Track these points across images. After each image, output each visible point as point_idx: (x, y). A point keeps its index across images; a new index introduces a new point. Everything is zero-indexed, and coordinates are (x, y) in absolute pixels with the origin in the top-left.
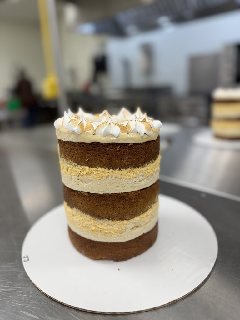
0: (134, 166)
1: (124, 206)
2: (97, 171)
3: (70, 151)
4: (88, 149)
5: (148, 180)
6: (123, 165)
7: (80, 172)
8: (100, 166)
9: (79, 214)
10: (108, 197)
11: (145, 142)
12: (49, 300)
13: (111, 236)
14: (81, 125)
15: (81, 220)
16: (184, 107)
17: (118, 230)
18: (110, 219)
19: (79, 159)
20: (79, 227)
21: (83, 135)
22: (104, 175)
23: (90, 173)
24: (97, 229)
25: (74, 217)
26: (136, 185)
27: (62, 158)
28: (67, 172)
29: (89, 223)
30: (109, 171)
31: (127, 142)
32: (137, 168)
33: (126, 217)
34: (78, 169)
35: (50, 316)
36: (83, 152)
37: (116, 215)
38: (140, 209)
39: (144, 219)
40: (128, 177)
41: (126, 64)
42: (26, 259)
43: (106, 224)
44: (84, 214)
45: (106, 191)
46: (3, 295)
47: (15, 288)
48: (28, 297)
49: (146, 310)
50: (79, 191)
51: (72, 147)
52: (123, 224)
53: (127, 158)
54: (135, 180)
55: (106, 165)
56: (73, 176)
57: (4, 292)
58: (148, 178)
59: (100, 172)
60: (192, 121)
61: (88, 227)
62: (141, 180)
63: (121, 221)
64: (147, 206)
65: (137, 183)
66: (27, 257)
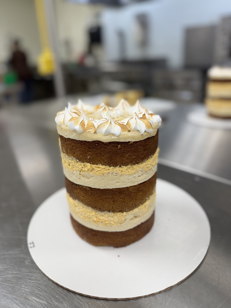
0: (133, 163)
1: (124, 200)
2: (99, 167)
3: (71, 147)
4: (89, 147)
5: (147, 174)
6: (123, 162)
7: (81, 168)
8: (101, 163)
9: (81, 206)
10: (108, 191)
11: (145, 140)
12: (55, 286)
13: (112, 226)
14: (82, 124)
15: (83, 211)
16: (179, 81)
17: (118, 221)
18: (110, 212)
19: (81, 156)
20: (81, 217)
21: (84, 134)
22: (105, 171)
23: (91, 169)
24: (98, 220)
25: (77, 208)
26: (136, 180)
27: (64, 152)
28: (69, 166)
29: (91, 214)
30: (109, 168)
31: (127, 141)
32: (137, 165)
33: (125, 209)
34: (79, 165)
35: (57, 302)
36: (84, 150)
37: (116, 208)
38: (139, 201)
39: (142, 210)
40: (128, 173)
41: (121, 35)
42: (32, 245)
43: (106, 216)
44: (86, 206)
45: (107, 186)
46: (13, 280)
47: (23, 274)
48: (36, 283)
49: (144, 296)
50: (81, 185)
51: (73, 144)
52: (122, 215)
53: (127, 155)
54: (135, 175)
55: (106, 162)
56: (75, 172)
57: (13, 277)
58: (147, 173)
59: (101, 169)
60: (186, 95)
61: (90, 218)
62: (140, 175)
63: (121, 213)
64: (146, 198)
65: (137, 178)
66: (33, 243)
